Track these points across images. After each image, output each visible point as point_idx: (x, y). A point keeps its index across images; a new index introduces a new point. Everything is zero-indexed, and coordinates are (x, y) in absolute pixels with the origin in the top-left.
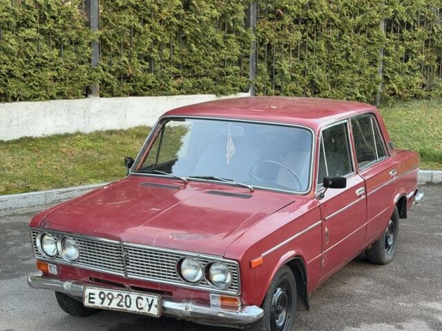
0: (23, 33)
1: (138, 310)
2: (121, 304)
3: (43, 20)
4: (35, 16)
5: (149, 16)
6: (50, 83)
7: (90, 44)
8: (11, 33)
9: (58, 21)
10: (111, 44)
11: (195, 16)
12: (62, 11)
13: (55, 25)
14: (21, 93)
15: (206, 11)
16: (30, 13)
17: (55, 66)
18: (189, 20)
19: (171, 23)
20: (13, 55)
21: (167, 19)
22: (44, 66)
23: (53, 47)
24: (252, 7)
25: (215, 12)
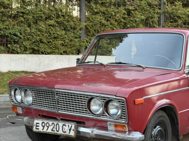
0: (48, 22)
1: (63, 133)
2: (54, 129)
3: (58, 17)
4: (54, 15)
5: (110, 17)
6: (60, 47)
7: (80, 29)
8: (42, 22)
9: (65, 17)
10: (91, 30)
11: (133, 19)
12: (67, 13)
13: (64, 20)
14: (46, 51)
15: (138, 16)
16: (52, 13)
17: (63, 38)
18: (130, 20)
19: (121, 22)
20: (43, 32)
21: (119, 19)
22: (58, 39)
23: (62, 30)
24: (162, 16)
25: (143, 17)
